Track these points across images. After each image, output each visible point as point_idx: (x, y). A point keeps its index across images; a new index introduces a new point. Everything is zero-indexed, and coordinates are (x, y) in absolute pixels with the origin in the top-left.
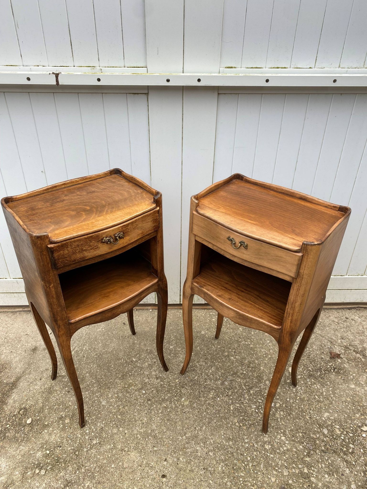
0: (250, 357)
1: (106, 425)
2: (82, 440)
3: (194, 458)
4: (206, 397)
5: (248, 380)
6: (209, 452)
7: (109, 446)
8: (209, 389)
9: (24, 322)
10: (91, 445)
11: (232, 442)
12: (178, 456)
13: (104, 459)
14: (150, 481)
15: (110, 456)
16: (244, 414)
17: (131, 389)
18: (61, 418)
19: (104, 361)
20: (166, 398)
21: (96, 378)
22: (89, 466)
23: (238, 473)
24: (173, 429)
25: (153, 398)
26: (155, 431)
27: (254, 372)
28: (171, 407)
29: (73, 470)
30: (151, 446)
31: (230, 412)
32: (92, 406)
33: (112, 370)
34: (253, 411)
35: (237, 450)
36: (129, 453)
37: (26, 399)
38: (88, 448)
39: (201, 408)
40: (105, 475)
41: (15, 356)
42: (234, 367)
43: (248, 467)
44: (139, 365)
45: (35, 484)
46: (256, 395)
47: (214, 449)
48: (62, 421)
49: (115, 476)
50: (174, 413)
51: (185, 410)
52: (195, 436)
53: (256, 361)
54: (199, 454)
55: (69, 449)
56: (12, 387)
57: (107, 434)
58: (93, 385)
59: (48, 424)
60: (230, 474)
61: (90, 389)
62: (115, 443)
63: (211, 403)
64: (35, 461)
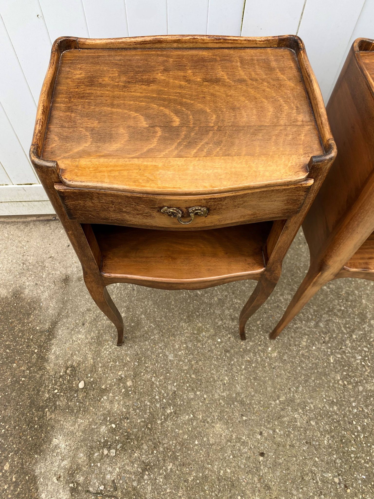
0: (348, 285)
1: (179, 387)
2: (153, 409)
3: (293, 430)
4: (299, 345)
5: (348, 319)
6: (310, 420)
7: (187, 417)
8: (301, 333)
9: (44, 238)
10: (165, 415)
11: (337, 406)
12: (273, 426)
13: (184, 433)
14: (244, 461)
15: (190, 429)
16: (348, 367)
17: (201, 335)
18: (120, 380)
19: (160, 295)
20: (248, 348)
21: (155, 321)
22: (168, 443)
23: (348, 447)
24: (263, 391)
25: (232, 348)
26: (240, 394)
27: (355, 308)
28: (256, 361)
29: (149, 450)
30: (239, 415)
31: (330, 366)
32: (157, 361)
33: (173, 309)
34: (358, 364)
35: (344, 417)
36: (213, 424)
37: (71, 353)
38: (162, 419)
39: (294, 361)
40: (189, 455)
41: (42, 290)
42: (328, 301)
43: (359, 439)
44: (205, 300)
45: (106, 469)
46: (360, 341)
47: (315, 416)
48: (122, 383)
49: (202, 456)
50: (261, 369)
51: (274, 364)
52: (291, 400)
53: (356, 292)
54: (299, 424)
55: (139, 421)
56: (48, 336)
57: (183, 401)
58: (152, 332)
59: (106, 388)
60: (339, 449)
61: (150, 337)
62: (193, 412)
63: (306, 354)
64: (100, 438)
